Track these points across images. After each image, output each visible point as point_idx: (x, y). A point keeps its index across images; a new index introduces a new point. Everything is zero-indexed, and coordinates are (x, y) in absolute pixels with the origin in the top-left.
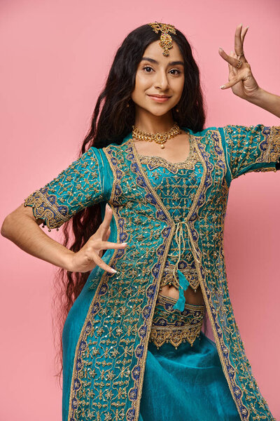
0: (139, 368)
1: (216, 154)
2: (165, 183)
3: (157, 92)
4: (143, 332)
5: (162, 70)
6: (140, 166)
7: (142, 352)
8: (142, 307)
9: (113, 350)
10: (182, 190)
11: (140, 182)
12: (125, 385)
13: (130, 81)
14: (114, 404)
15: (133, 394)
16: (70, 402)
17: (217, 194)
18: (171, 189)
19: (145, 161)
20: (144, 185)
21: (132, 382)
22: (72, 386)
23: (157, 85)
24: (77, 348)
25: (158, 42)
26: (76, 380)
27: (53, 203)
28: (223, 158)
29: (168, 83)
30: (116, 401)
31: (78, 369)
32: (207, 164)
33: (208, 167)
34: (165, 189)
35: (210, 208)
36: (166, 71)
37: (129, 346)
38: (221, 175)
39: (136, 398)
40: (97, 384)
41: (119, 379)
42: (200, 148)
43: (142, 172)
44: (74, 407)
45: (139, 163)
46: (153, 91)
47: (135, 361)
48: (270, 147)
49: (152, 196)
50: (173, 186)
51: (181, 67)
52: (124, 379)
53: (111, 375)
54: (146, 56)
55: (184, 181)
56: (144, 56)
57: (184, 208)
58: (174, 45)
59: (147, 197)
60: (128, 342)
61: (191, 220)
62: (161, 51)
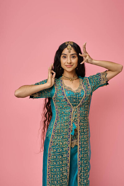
0: (69, 154)
1: (88, 86)
2: (71, 96)
3: (68, 65)
4: (68, 143)
5: (69, 57)
6: (64, 89)
7: (69, 149)
8: (67, 135)
9: (60, 149)
10: (76, 98)
11: (63, 94)
12: (65, 160)
13: (59, 61)
14: (62, 165)
15: (68, 162)
16: (47, 167)
17: (88, 99)
18: (73, 98)
19: (66, 88)
20: (64, 95)
21: (67, 158)
22: (48, 162)
23: (67, 62)
24: (49, 150)
26: (49, 160)
28: (90, 87)
29: (71, 61)
30: (63, 164)
31: (49, 156)
32: (85, 90)
33: (85, 91)
34: (71, 98)
35: (86, 104)
36: (70, 57)
37: (65, 147)
38: (89, 93)
39: (69, 162)
40: (57, 160)
41: (63, 158)
42: (83, 84)
43: (64, 91)
44: (49, 169)
45: (63, 87)
46: (66, 64)
47: (67, 152)
48: (102, 79)
49: (66, 99)
50: (74, 97)
52: (65, 158)
53: (60, 157)
54: (63, 53)
55: (77, 96)
56: (62, 53)
57: (77, 104)
58: (72, 48)
59: (64, 99)
60: (64, 146)
61: (79, 107)
62: (68, 51)
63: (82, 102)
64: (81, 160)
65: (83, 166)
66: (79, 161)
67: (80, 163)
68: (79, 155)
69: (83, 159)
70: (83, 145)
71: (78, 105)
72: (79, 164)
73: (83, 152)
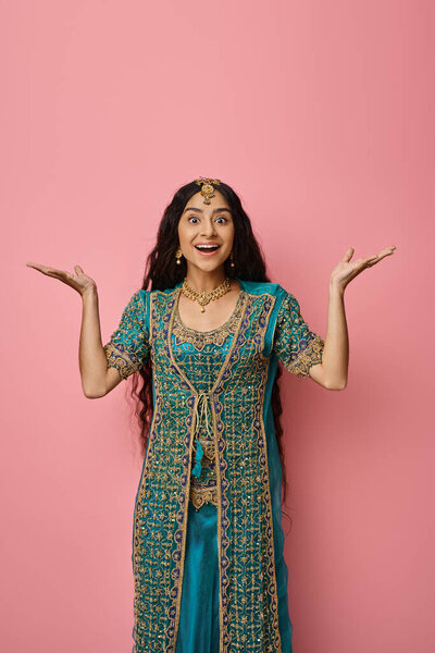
0: (180, 533)
1: (258, 326)
2: (187, 361)
4: (182, 499)
5: (207, 219)
7: (183, 518)
8: (179, 475)
11: (167, 352)
18: (194, 365)
19: (176, 331)
20: (169, 355)
25: (199, 194)
27: (122, 351)
28: (263, 333)
29: (214, 230)
32: (238, 338)
36: (211, 219)
40: (149, 542)
43: (169, 343)
45: (170, 330)
47: (177, 525)
51: (227, 214)
53: (159, 536)
55: (208, 359)
56: (187, 208)
57: (209, 383)
61: (215, 393)
62: (203, 199)
63: (223, 378)
64: (230, 553)
65: (238, 573)
66: (223, 558)
67: (224, 562)
68: (223, 538)
69: (236, 550)
70: (238, 508)
71: (212, 386)
72: (223, 567)
73: (236, 530)
